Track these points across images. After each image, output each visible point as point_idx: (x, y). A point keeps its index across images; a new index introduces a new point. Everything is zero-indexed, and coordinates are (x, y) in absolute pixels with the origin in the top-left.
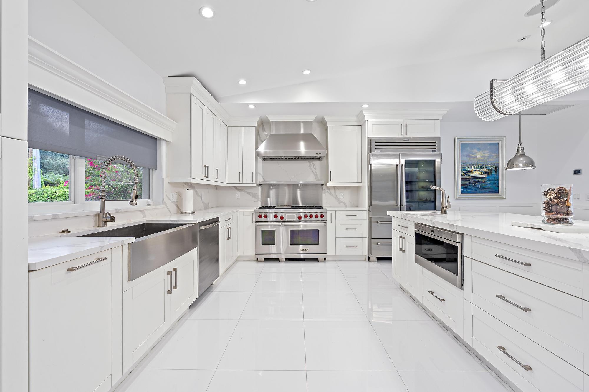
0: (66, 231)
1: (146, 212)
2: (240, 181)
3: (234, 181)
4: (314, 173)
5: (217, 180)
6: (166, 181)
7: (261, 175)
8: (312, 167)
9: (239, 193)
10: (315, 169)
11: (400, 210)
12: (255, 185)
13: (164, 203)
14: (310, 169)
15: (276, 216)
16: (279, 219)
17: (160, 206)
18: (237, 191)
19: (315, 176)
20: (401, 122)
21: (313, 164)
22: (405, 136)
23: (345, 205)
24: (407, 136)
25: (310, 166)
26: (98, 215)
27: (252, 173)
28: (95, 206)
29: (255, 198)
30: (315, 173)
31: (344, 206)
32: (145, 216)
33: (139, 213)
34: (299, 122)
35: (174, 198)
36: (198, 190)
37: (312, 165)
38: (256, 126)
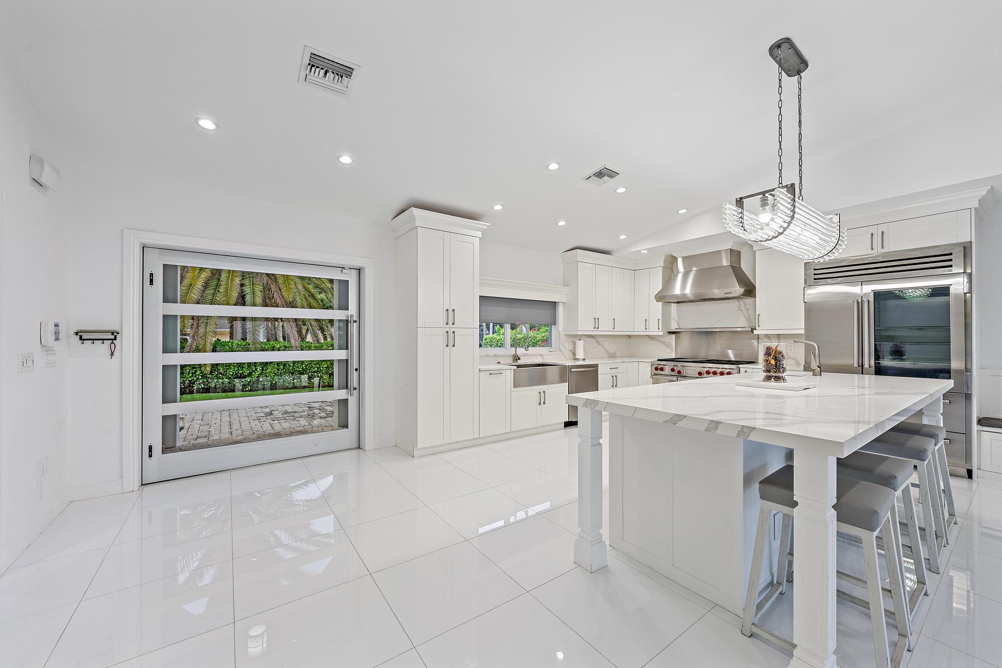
0: (499, 363)
1: (544, 356)
2: (646, 329)
3: (639, 330)
4: (745, 316)
5: (614, 330)
6: (562, 334)
7: (675, 320)
8: (743, 308)
9: (652, 342)
10: (748, 310)
11: (862, 374)
12: (661, 334)
13: (560, 350)
14: (740, 309)
15: (673, 370)
16: (675, 373)
17: (557, 353)
18: (650, 340)
19: (747, 320)
20: (873, 229)
21: (744, 303)
22: (881, 251)
23: (796, 362)
24: (885, 250)
25: (740, 306)
26: (514, 356)
27: (659, 320)
28: (512, 351)
29: (669, 348)
30: (747, 316)
31: (795, 364)
32: (544, 359)
33: (539, 356)
34: (719, 252)
35: (570, 347)
36: (598, 339)
37: (743, 305)
38: (663, 265)
